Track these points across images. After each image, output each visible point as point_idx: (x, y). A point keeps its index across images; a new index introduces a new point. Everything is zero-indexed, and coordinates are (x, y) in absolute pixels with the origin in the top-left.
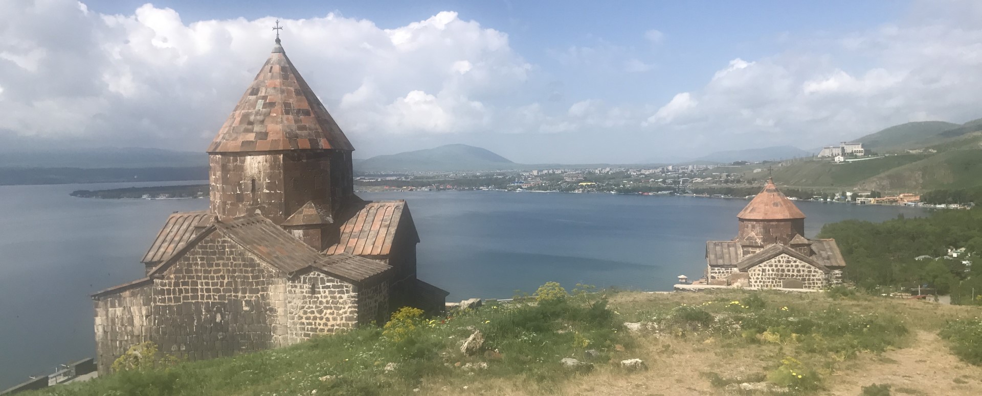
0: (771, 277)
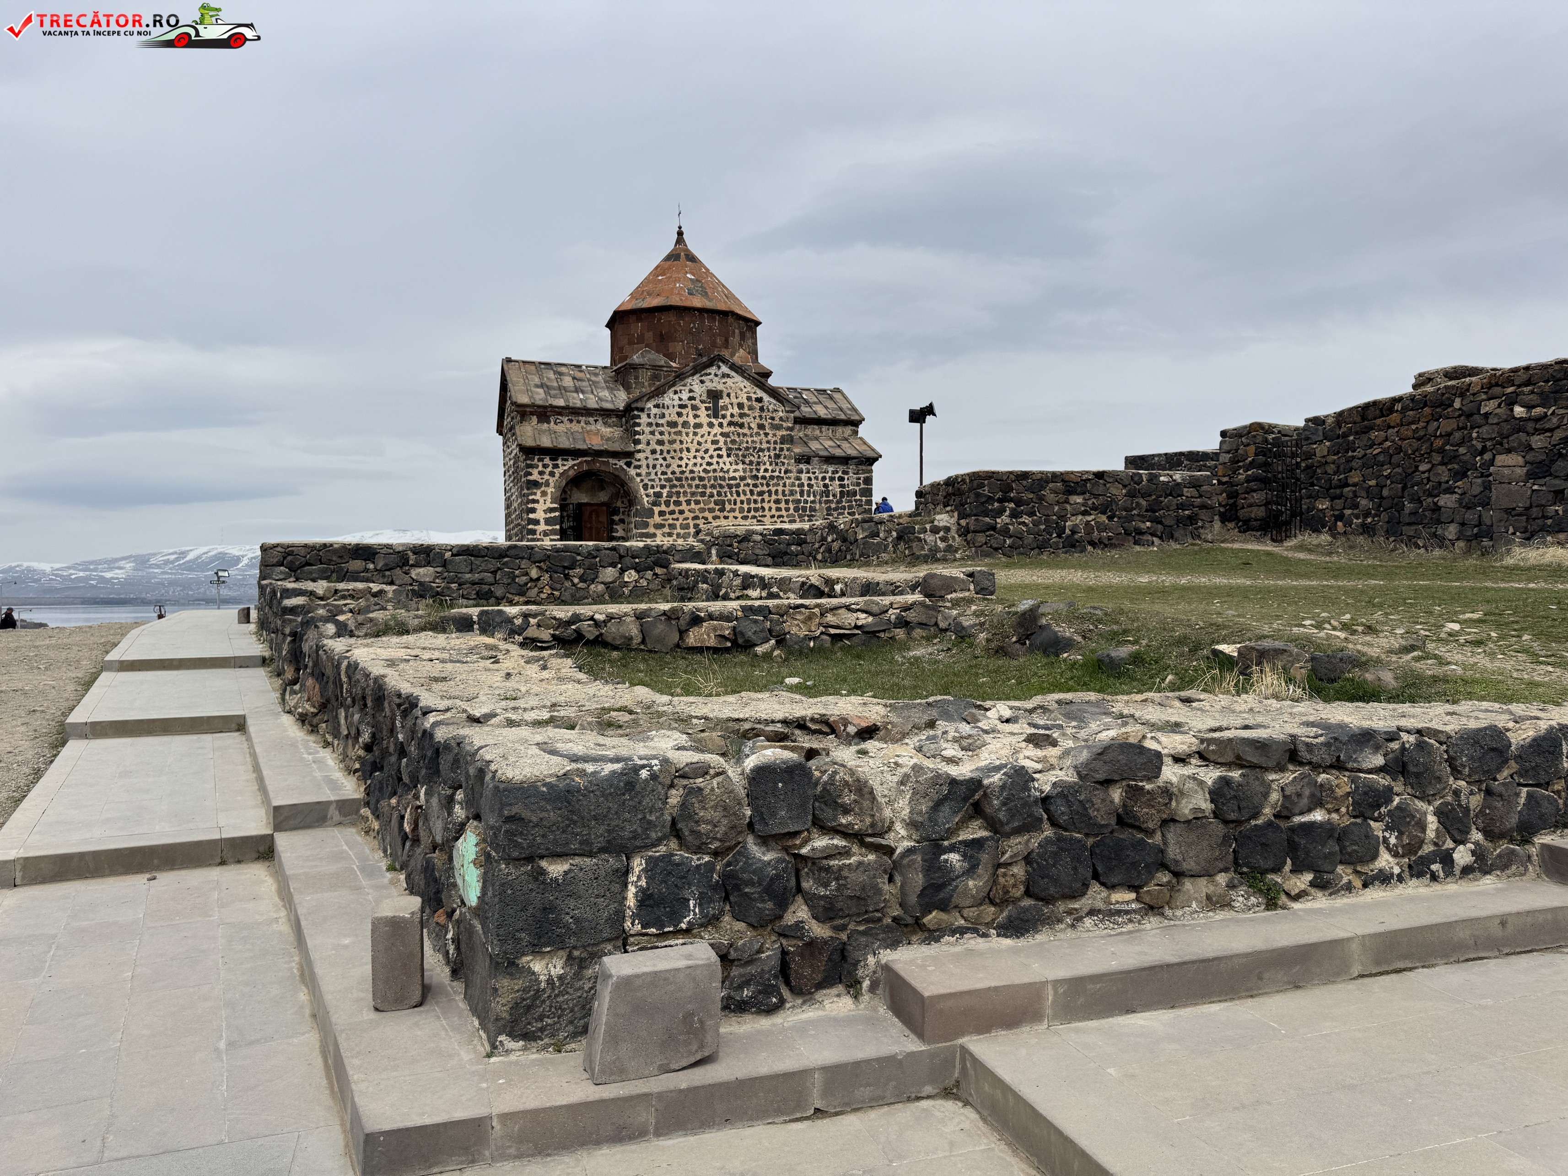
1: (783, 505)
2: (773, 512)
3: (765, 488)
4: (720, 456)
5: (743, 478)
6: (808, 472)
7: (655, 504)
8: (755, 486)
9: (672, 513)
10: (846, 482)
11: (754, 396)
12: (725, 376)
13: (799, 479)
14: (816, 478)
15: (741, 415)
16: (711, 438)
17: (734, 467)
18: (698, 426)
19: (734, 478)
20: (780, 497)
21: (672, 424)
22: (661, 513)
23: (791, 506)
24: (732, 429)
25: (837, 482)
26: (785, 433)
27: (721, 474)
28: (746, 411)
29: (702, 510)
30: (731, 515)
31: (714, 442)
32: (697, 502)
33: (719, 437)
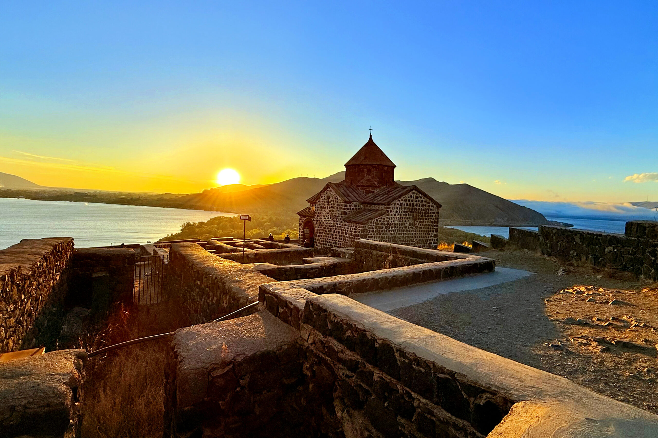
0: (405, 210)
1: (341, 237)
2: (339, 239)
3: (337, 231)
4: (329, 218)
5: (333, 226)
6: (347, 226)
7: (317, 233)
8: (335, 229)
9: (320, 236)
10: (356, 231)
11: (336, 197)
12: (331, 191)
13: (345, 228)
14: (349, 228)
15: (334, 204)
16: (327, 212)
17: (332, 222)
18: (325, 208)
19: (331, 226)
20: (340, 234)
21: (321, 207)
22: (318, 236)
23: (343, 238)
24: (331, 209)
25: (354, 230)
26: (342, 210)
27: (329, 224)
28: (334, 203)
29: (325, 236)
30: (330, 239)
31: (328, 213)
32: (324, 234)
33: (329, 212)
